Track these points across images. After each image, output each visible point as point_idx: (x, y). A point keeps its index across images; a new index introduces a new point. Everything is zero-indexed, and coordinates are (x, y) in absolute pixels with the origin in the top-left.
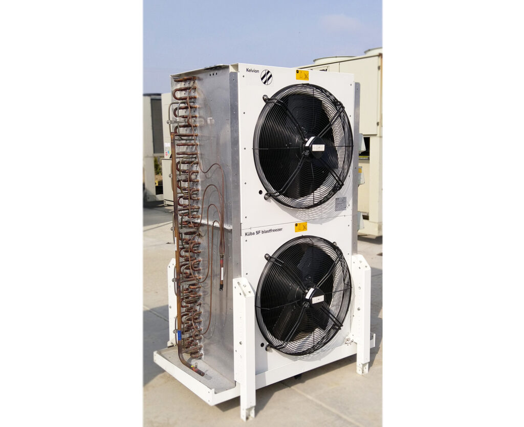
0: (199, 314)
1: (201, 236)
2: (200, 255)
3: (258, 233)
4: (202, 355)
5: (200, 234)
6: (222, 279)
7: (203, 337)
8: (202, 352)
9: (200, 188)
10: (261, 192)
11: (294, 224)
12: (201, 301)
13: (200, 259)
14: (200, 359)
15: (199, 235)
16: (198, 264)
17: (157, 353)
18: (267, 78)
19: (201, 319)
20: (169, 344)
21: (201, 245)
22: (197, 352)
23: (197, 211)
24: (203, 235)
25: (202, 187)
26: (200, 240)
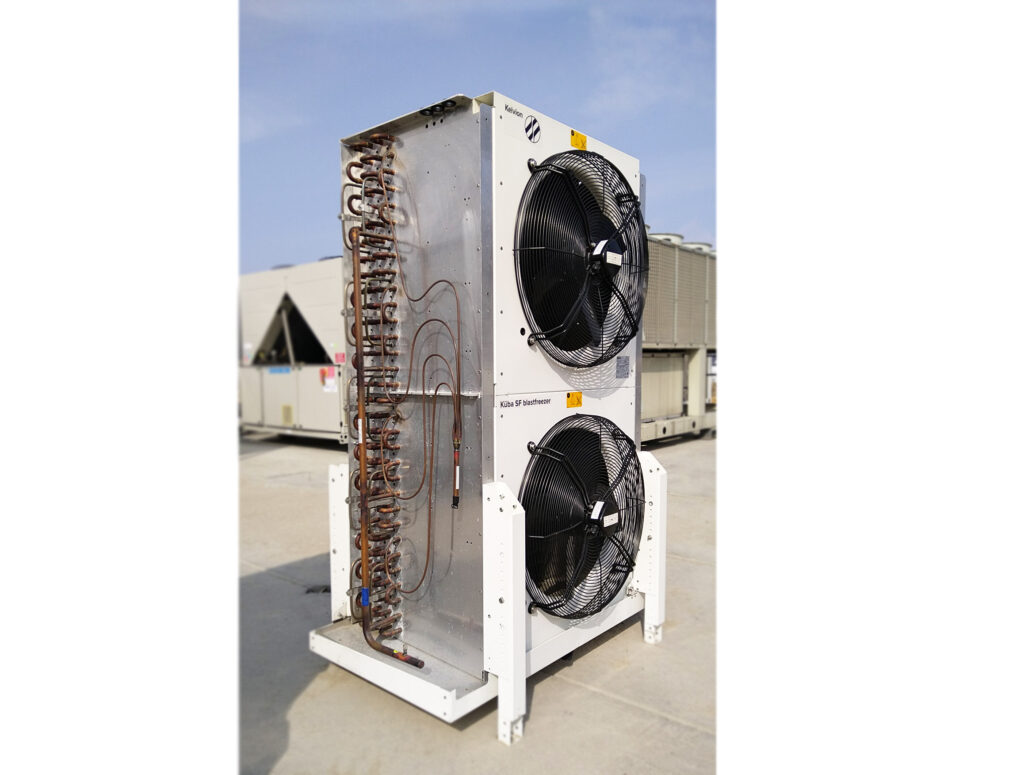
0: (396, 559)
1: (401, 419)
2: (400, 453)
3: (518, 403)
4: (400, 631)
5: (398, 416)
6: (457, 487)
7: (402, 599)
8: (400, 625)
9: (398, 333)
10: (523, 331)
11: (566, 394)
12: (400, 534)
13: (399, 460)
14: (395, 638)
15: (398, 419)
16: (394, 470)
17: (317, 633)
18: (533, 130)
19: (399, 566)
20: (335, 617)
21: (400, 436)
22: (391, 627)
23: (392, 377)
24: (405, 416)
25: (402, 333)
26: (398, 427)
